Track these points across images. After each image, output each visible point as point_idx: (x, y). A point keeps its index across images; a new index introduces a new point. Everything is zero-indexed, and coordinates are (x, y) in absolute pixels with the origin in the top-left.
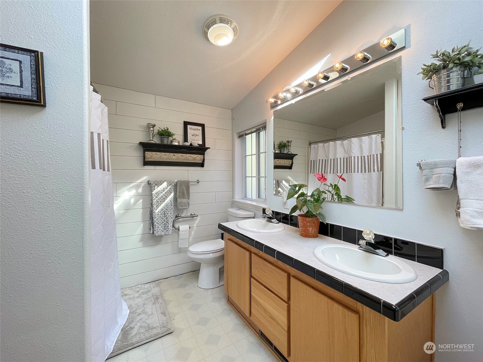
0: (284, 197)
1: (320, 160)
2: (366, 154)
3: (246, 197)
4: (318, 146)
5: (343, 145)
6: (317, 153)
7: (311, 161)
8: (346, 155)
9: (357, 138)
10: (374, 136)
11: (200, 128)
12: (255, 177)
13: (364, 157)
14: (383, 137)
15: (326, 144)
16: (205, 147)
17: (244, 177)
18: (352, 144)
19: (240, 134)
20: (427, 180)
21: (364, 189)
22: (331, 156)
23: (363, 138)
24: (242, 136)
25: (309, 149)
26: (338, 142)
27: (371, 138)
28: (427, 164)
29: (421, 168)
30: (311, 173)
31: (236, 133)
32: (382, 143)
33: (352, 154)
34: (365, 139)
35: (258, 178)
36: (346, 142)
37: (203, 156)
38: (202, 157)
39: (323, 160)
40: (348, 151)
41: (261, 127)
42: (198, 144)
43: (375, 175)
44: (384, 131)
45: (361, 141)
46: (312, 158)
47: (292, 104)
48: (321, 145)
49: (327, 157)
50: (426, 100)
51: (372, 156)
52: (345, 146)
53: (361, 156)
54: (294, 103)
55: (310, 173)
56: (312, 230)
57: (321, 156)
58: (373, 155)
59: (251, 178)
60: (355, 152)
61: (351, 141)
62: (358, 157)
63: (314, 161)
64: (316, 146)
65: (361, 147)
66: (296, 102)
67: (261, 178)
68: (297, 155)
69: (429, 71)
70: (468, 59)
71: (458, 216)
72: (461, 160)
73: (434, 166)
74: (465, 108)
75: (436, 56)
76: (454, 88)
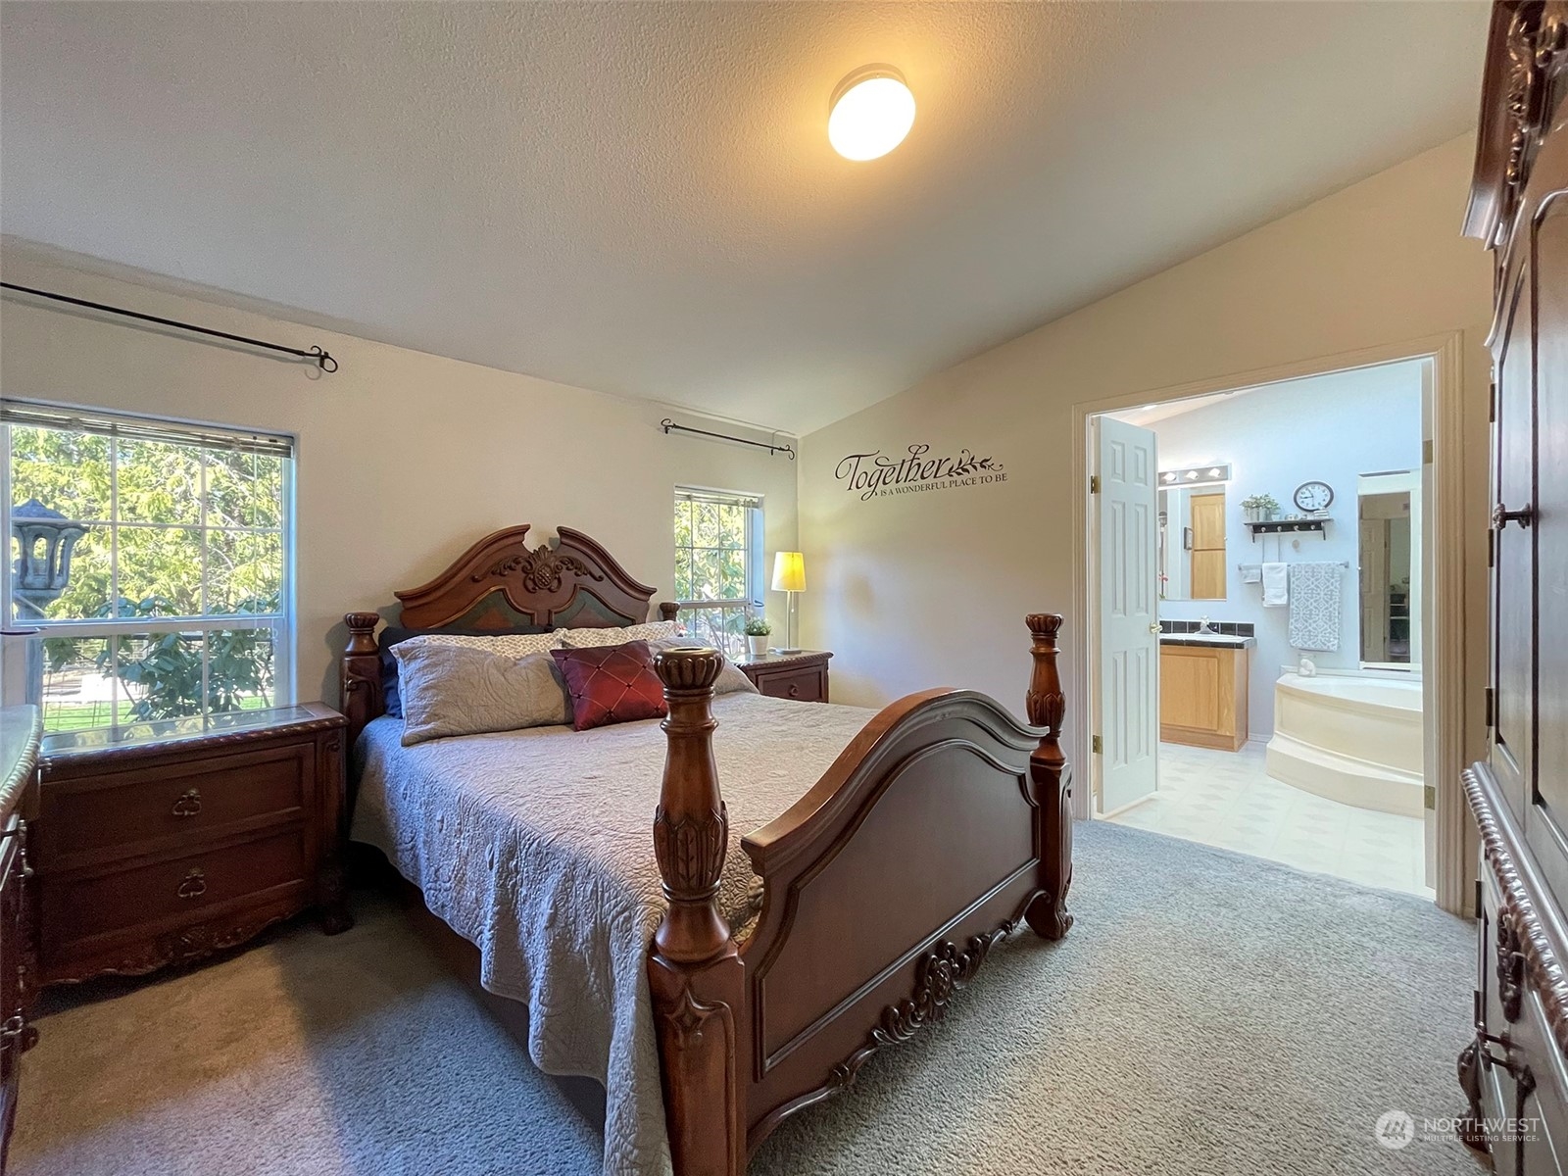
20: (1245, 578)
28: (1245, 567)
50: (1245, 524)
69: (1247, 506)
70: (1269, 506)
71: (1263, 599)
72: (1264, 565)
73: (1248, 568)
74: (1265, 532)
75: (1251, 497)
76: (1261, 520)
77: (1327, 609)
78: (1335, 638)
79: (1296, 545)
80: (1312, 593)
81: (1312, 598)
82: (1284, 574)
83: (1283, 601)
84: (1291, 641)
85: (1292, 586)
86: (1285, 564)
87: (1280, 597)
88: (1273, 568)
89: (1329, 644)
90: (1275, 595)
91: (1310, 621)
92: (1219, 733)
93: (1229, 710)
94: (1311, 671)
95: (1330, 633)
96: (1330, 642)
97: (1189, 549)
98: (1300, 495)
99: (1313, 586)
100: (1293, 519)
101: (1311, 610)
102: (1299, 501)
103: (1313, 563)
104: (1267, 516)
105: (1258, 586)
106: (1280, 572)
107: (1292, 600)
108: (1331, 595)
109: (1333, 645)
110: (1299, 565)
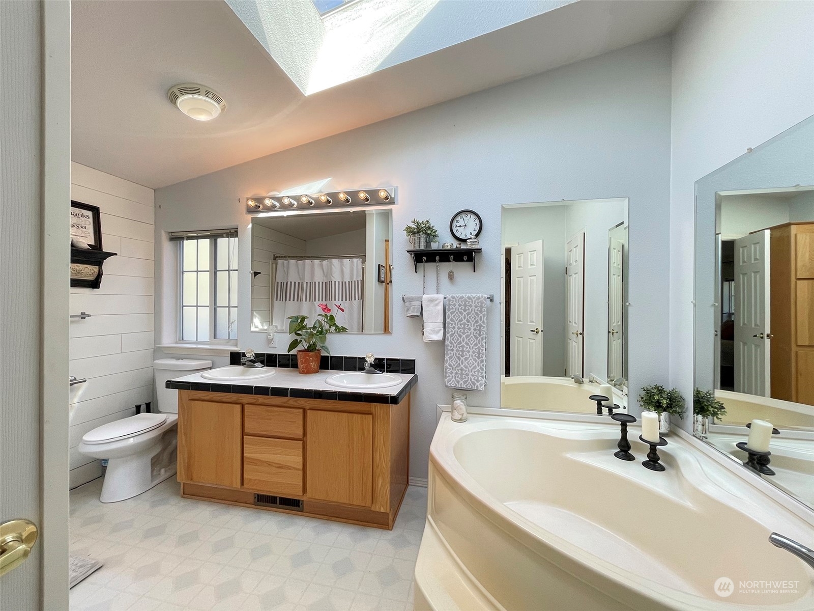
0: (270, 333)
1: (291, 282)
2: (347, 280)
3: (183, 340)
4: (289, 262)
5: (322, 265)
6: (288, 272)
7: (278, 283)
8: (325, 279)
9: (338, 260)
10: (355, 260)
11: (90, 214)
12: (208, 306)
13: (345, 282)
14: (364, 261)
15: (300, 262)
16: (102, 250)
17: (180, 306)
18: (333, 266)
19: (173, 234)
20: (408, 310)
21: (345, 320)
22: (307, 279)
23: (345, 260)
24: (177, 239)
25: (274, 265)
26: (317, 262)
27: (353, 262)
28: (408, 298)
29: (404, 300)
30: (277, 300)
31: (165, 232)
32: (363, 269)
33: (333, 278)
34: (346, 261)
35: (214, 308)
36: (325, 262)
37: (97, 267)
38: (95, 269)
39: (295, 282)
40: (328, 273)
41: (225, 233)
42: (89, 245)
43: (356, 303)
44: (365, 256)
45: (342, 265)
46: (279, 279)
47: (282, 217)
48: (292, 262)
49: (300, 280)
50: (408, 252)
51: (353, 282)
52: (324, 267)
53: (342, 282)
54: (285, 216)
55: (275, 299)
56: (314, 365)
57: (293, 277)
58: (355, 281)
59: (196, 308)
60: (336, 277)
61: (331, 263)
62: (339, 282)
63: (281, 283)
64: (286, 262)
65: (342, 272)
66: (288, 217)
67: (218, 308)
68: (260, 273)
69: (410, 231)
70: (429, 232)
71: (423, 334)
72: (425, 296)
73: (411, 300)
74: (427, 261)
75: (414, 222)
76: (422, 247)
77: (476, 345)
78: (482, 377)
79: (451, 277)
80: (464, 328)
81: (464, 333)
82: (441, 307)
83: (439, 337)
84: (446, 380)
85: (448, 320)
86: (441, 296)
87: (438, 332)
88: (431, 300)
89: (478, 384)
90: (433, 331)
91: (462, 358)
92: (373, 509)
93: (383, 479)
94: (462, 415)
95: (478, 371)
96: (478, 381)
97: (383, 282)
98: (455, 223)
99: (465, 321)
100: (449, 248)
101: (463, 346)
102: (455, 229)
103: (466, 296)
104: (428, 243)
105: (418, 319)
106: (437, 305)
107: (447, 335)
108: (480, 330)
109: (481, 385)
110: (453, 297)
